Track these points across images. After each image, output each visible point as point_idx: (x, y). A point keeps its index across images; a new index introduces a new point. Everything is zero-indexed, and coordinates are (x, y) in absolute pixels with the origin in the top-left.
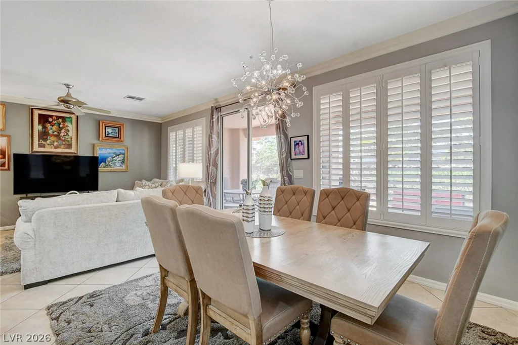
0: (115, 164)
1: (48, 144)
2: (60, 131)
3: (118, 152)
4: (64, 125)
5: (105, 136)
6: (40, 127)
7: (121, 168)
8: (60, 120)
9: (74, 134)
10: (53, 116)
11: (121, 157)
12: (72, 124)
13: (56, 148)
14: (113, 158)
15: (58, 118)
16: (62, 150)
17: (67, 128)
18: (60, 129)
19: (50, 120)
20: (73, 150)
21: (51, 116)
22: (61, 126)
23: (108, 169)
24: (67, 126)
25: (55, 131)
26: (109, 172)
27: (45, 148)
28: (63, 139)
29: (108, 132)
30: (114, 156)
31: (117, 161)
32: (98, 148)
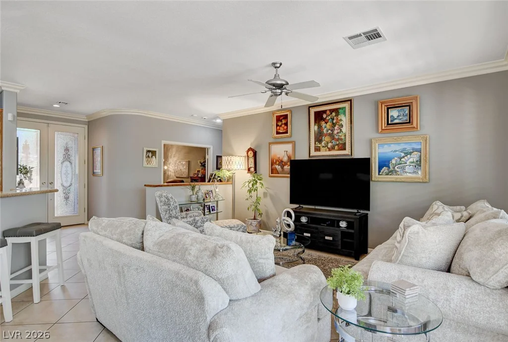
0: (403, 168)
1: (323, 147)
2: (334, 127)
3: (409, 148)
4: (337, 119)
5: (388, 124)
6: (316, 127)
7: (414, 175)
8: (334, 114)
9: (347, 130)
10: (326, 111)
11: (415, 157)
12: (345, 116)
13: (330, 150)
14: (401, 158)
15: (332, 111)
16: (336, 153)
17: (341, 122)
18: (334, 125)
19: (324, 116)
20: (347, 151)
21: (325, 112)
22: (334, 121)
23: (393, 177)
24: (341, 120)
25: (329, 129)
26: (393, 182)
27: (320, 151)
28: (337, 137)
29: (392, 116)
30: (403, 155)
31: (408, 163)
32: (377, 144)
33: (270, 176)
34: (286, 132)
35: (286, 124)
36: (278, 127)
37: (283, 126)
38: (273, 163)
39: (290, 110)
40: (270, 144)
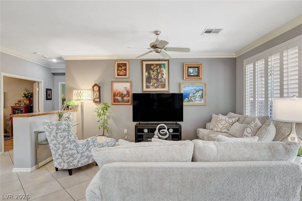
0: (195, 99)
1: (151, 86)
2: (158, 75)
3: (198, 89)
4: (160, 70)
5: (188, 76)
6: (147, 74)
7: (200, 102)
8: (158, 67)
9: (166, 77)
11: (200, 93)
12: (165, 68)
13: (156, 88)
14: (194, 94)
15: (157, 65)
16: (160, 90)
17: (162, 72)
18: (158, 73)
19: (152, 67)
20: (166, 89)
21: (152, 65)
22: (159, 71)
23: (191, 103)
24: (162, 71)
25: (155, 76)
26: (191, 105)
27: (149, 88)
28: (160, 81)
29: (190, 72)
30: (195, 92)
31: (197, 96)
32: (183, 86)
33: (112, 104)
34: (126, 75)
35: (125, 70)
36: (119, 71)
37: (123, 70)
38: (115, 95)
39: (128, 60)
40: (112, 82)
